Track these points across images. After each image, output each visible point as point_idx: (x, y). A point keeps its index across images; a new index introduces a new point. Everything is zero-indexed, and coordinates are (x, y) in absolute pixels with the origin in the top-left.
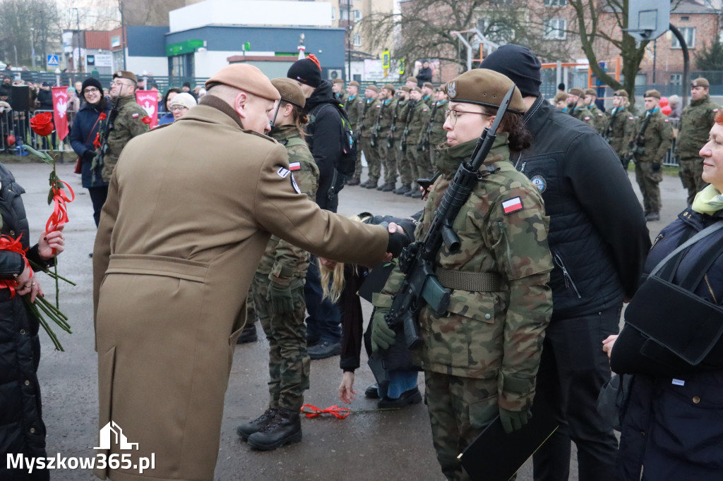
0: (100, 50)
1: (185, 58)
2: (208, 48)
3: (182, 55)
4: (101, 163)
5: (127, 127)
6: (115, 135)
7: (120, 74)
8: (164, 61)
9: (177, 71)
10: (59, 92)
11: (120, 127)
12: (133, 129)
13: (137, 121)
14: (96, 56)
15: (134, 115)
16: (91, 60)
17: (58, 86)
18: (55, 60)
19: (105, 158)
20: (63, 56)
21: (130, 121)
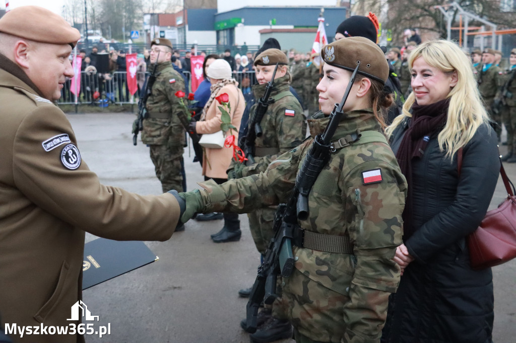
0: (169, 27)
1: (228, 32)
2: (245, 24)
3: (227, 29)
4: (140, 127)
5: (164, 92)
6: (153, 100)
7: (158, 42)
8: (213, 34)
9: (223, 41)
10: (130, 58)
11: (158, 92)
12: (170, 94)
13: (173, 86)
14: (167, 31)
15: (171, 81)
16: (162, 35)
17: (130, 53)
18: (137, 35)
19: (144, 121)
20: (143, 32)
21: (167, 87)
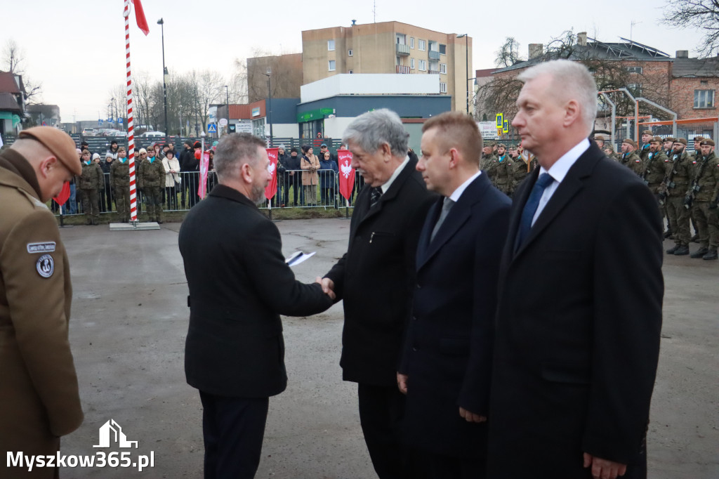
0: (240, 120)
1: (315, 124)
2: (337, 115)
3: (312, 121)
9: (307, 134)
14: (236, 125)
16: (232, 128)
